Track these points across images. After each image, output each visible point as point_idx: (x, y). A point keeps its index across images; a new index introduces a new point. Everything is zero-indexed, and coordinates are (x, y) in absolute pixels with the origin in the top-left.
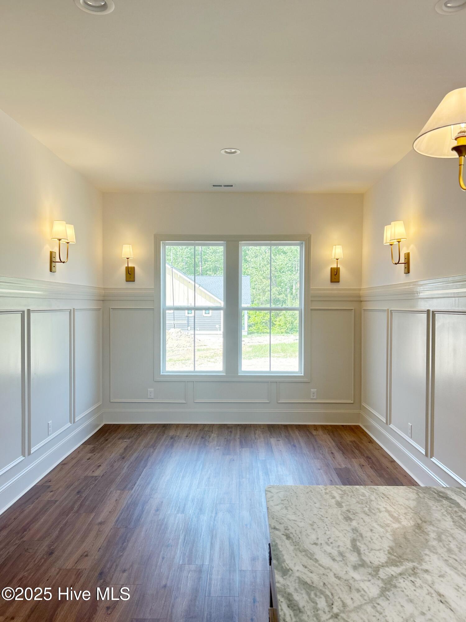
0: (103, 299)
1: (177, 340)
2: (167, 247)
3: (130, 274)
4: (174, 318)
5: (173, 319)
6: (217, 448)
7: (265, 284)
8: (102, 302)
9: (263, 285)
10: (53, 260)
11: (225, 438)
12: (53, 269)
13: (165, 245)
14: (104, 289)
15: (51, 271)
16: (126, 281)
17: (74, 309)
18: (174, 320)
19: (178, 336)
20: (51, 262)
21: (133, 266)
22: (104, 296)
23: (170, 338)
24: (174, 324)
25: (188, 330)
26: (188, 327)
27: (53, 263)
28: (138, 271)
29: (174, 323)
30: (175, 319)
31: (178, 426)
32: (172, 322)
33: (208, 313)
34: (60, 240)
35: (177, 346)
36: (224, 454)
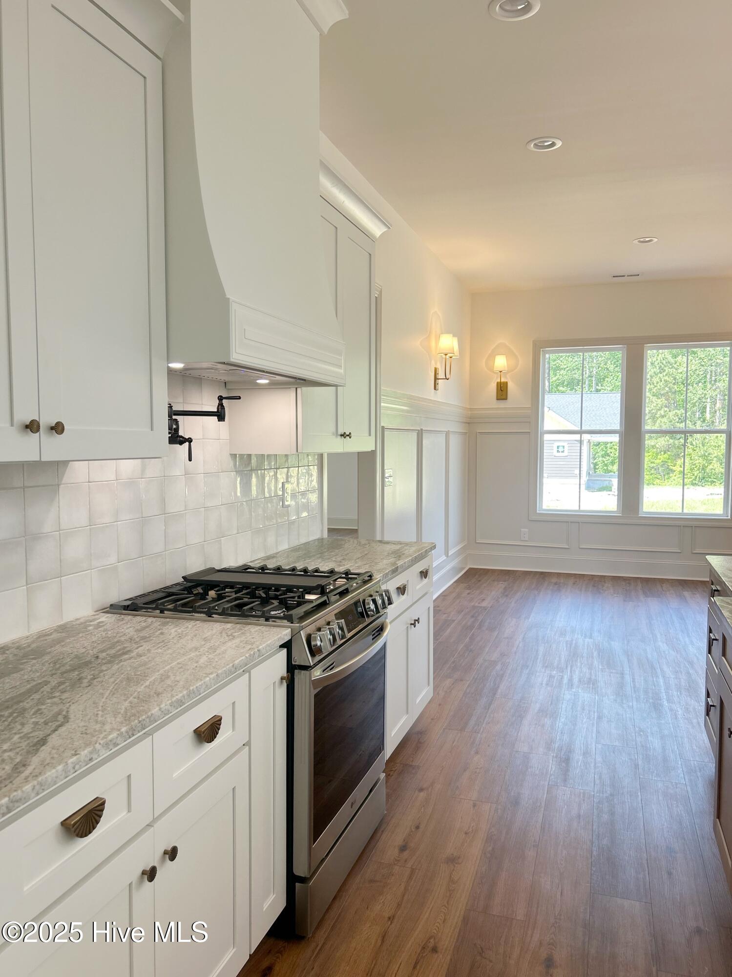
0: (469, 422)
2: (547, 356)
3: (502, 391)
6: (616, 595)
7: (655, 405)
8: (467, 425)
9: (652, 406)
10: (437, 376)
11: (623, 588)
12: (437, 388)
13: (545, 353)
14: (471, 409)
15: (434, 388)
16: (497, 399)
17: (449, 431)
20: (436, 379)
21: (506, 381)
22: (470, 418)
27: (437, 380)
28: (511, 386)
31: (559, 575)
33: (562, 452)
34: (446, 355)
36: (625, 601)
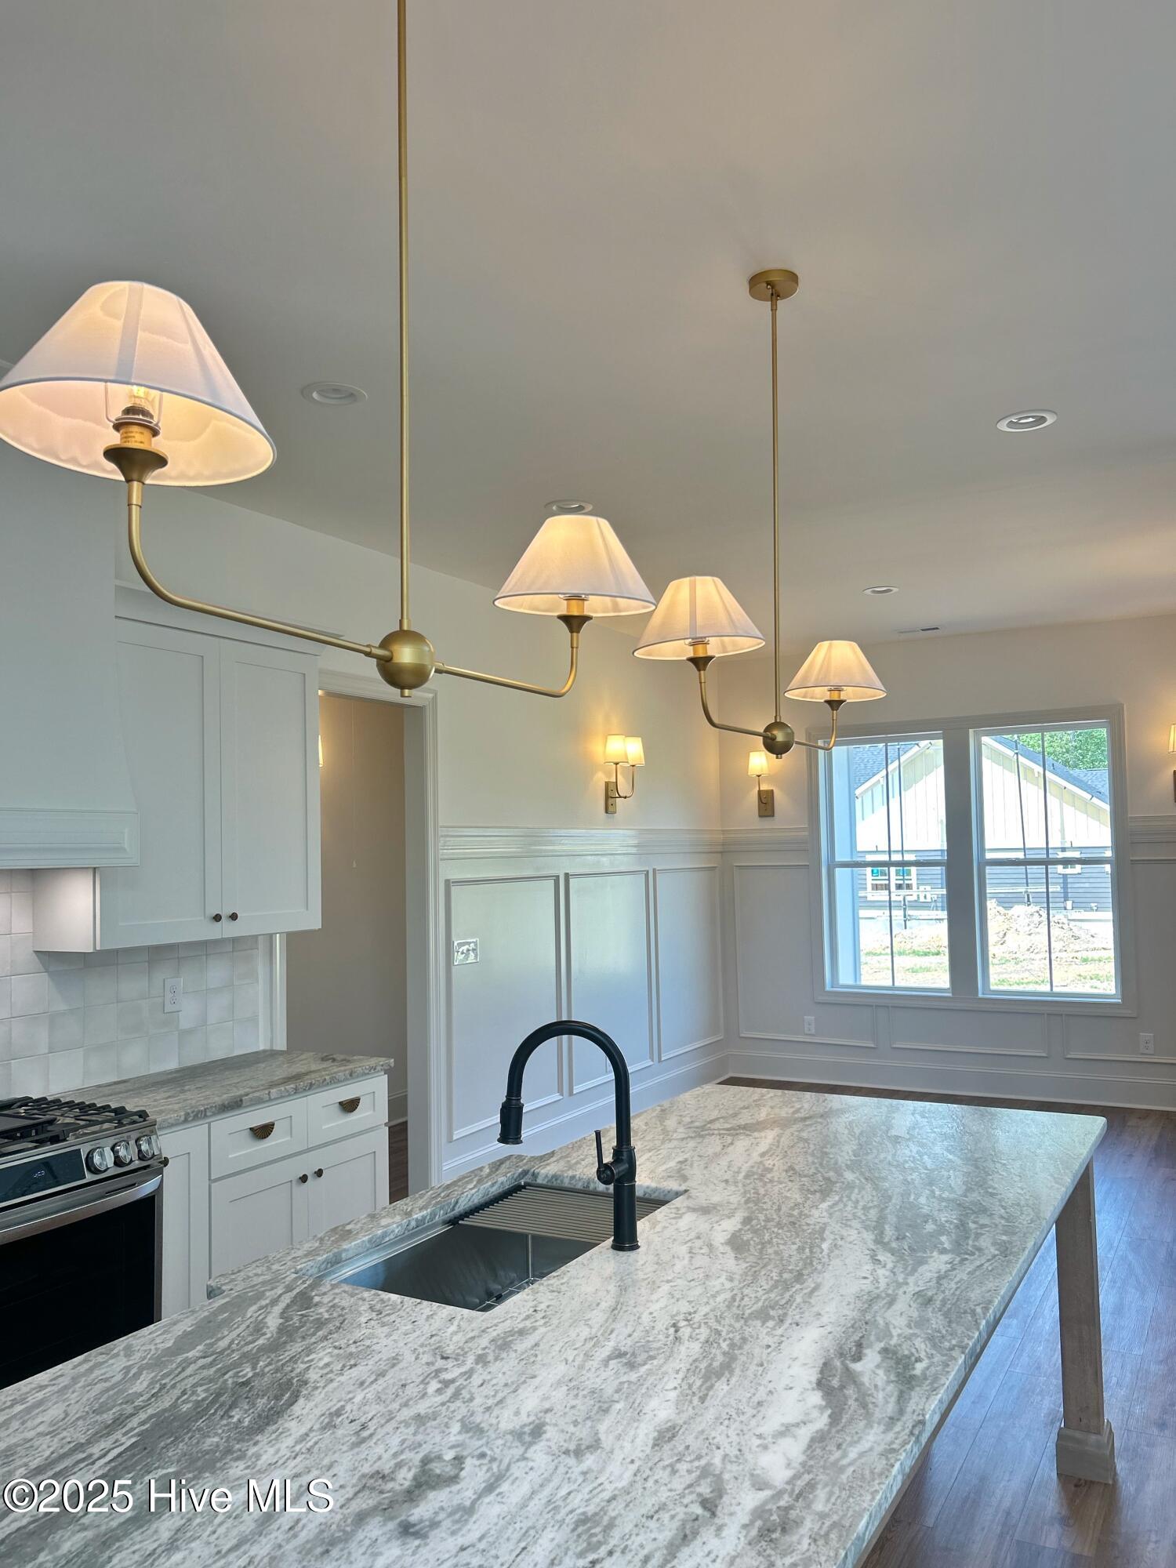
0: (721, 850)
1: (1030, 935)
3: (766, 804)
4: (1027, 878)
5: (1025, 881)
8: (719, 855)
10: (610, 794)
12: (611, 809)
14: (723, 832)
15: (607, 812)
16: (760, 816)
17: (654, 870)
18: (1027, 883)
19: (1032, 925)
20: (607, 797)
21: (770, 789)
22: (723, 845)
23: (1013, 930)
24: (1028, 895)
25: (1065, 909)
26: (1065, 901)
27: (611, 799)
28: (778, 796)
29: (1026, 892)
30: (1029, 881)
32: (1022, 889)
35: (1028, 950)
